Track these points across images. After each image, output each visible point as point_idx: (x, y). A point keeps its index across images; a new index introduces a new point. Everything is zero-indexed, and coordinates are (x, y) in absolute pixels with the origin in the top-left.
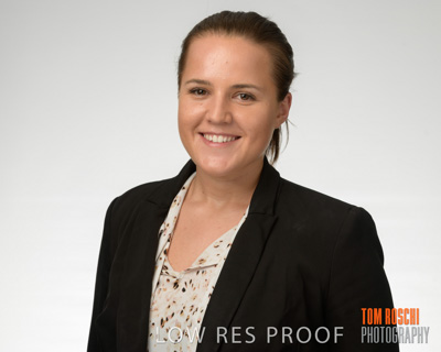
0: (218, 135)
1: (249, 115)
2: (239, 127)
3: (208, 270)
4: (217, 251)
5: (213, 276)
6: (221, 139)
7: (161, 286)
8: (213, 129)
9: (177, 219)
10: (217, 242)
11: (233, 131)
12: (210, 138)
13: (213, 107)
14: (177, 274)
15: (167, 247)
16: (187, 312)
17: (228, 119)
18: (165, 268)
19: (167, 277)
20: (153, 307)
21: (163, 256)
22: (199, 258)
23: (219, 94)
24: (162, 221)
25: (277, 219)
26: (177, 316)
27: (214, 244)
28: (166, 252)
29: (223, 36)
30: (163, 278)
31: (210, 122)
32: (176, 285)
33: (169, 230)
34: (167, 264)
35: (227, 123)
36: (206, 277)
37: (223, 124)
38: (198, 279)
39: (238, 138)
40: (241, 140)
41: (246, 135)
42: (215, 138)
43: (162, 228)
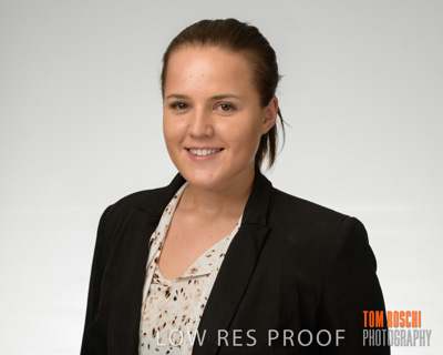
0: (202, 149)
1: (230, 126)
2: (221, 140)
3: (200, 280)
4: (210, 260)
5: (206, 287)
6: (204, 152)
7: (152, 295)
8: (196, 144)
9: (169, 228)
10: (209, 251)
11: (216, 144)
12: (195, 152)
13: (193, 121)
14: (169, 283)
15: (158, 255)
16: (178, 322)
17: (209, 132)
18: (156, 276)
19: (158, 286)
20: (144, 316)
21: (154, 264)
22: (192, 267)
23: (199, 108)
24: (154, 230)
25: (270, 229)
26: (169, 326)
27: (206, 253)
28: (156, 261)
29: (198, 48)
30: (154, 287)
31: (192, 136)
32: (168, 293)
33: (160, 239)
34: (157, 273)
35: (208, 135)
36: (198, 286)
37: (204, 137)
38: (190, 288)
39: (222, 149)
40: (224, 152)
41: (229, 147)
42: (199, 152)
43: (153, 236)
